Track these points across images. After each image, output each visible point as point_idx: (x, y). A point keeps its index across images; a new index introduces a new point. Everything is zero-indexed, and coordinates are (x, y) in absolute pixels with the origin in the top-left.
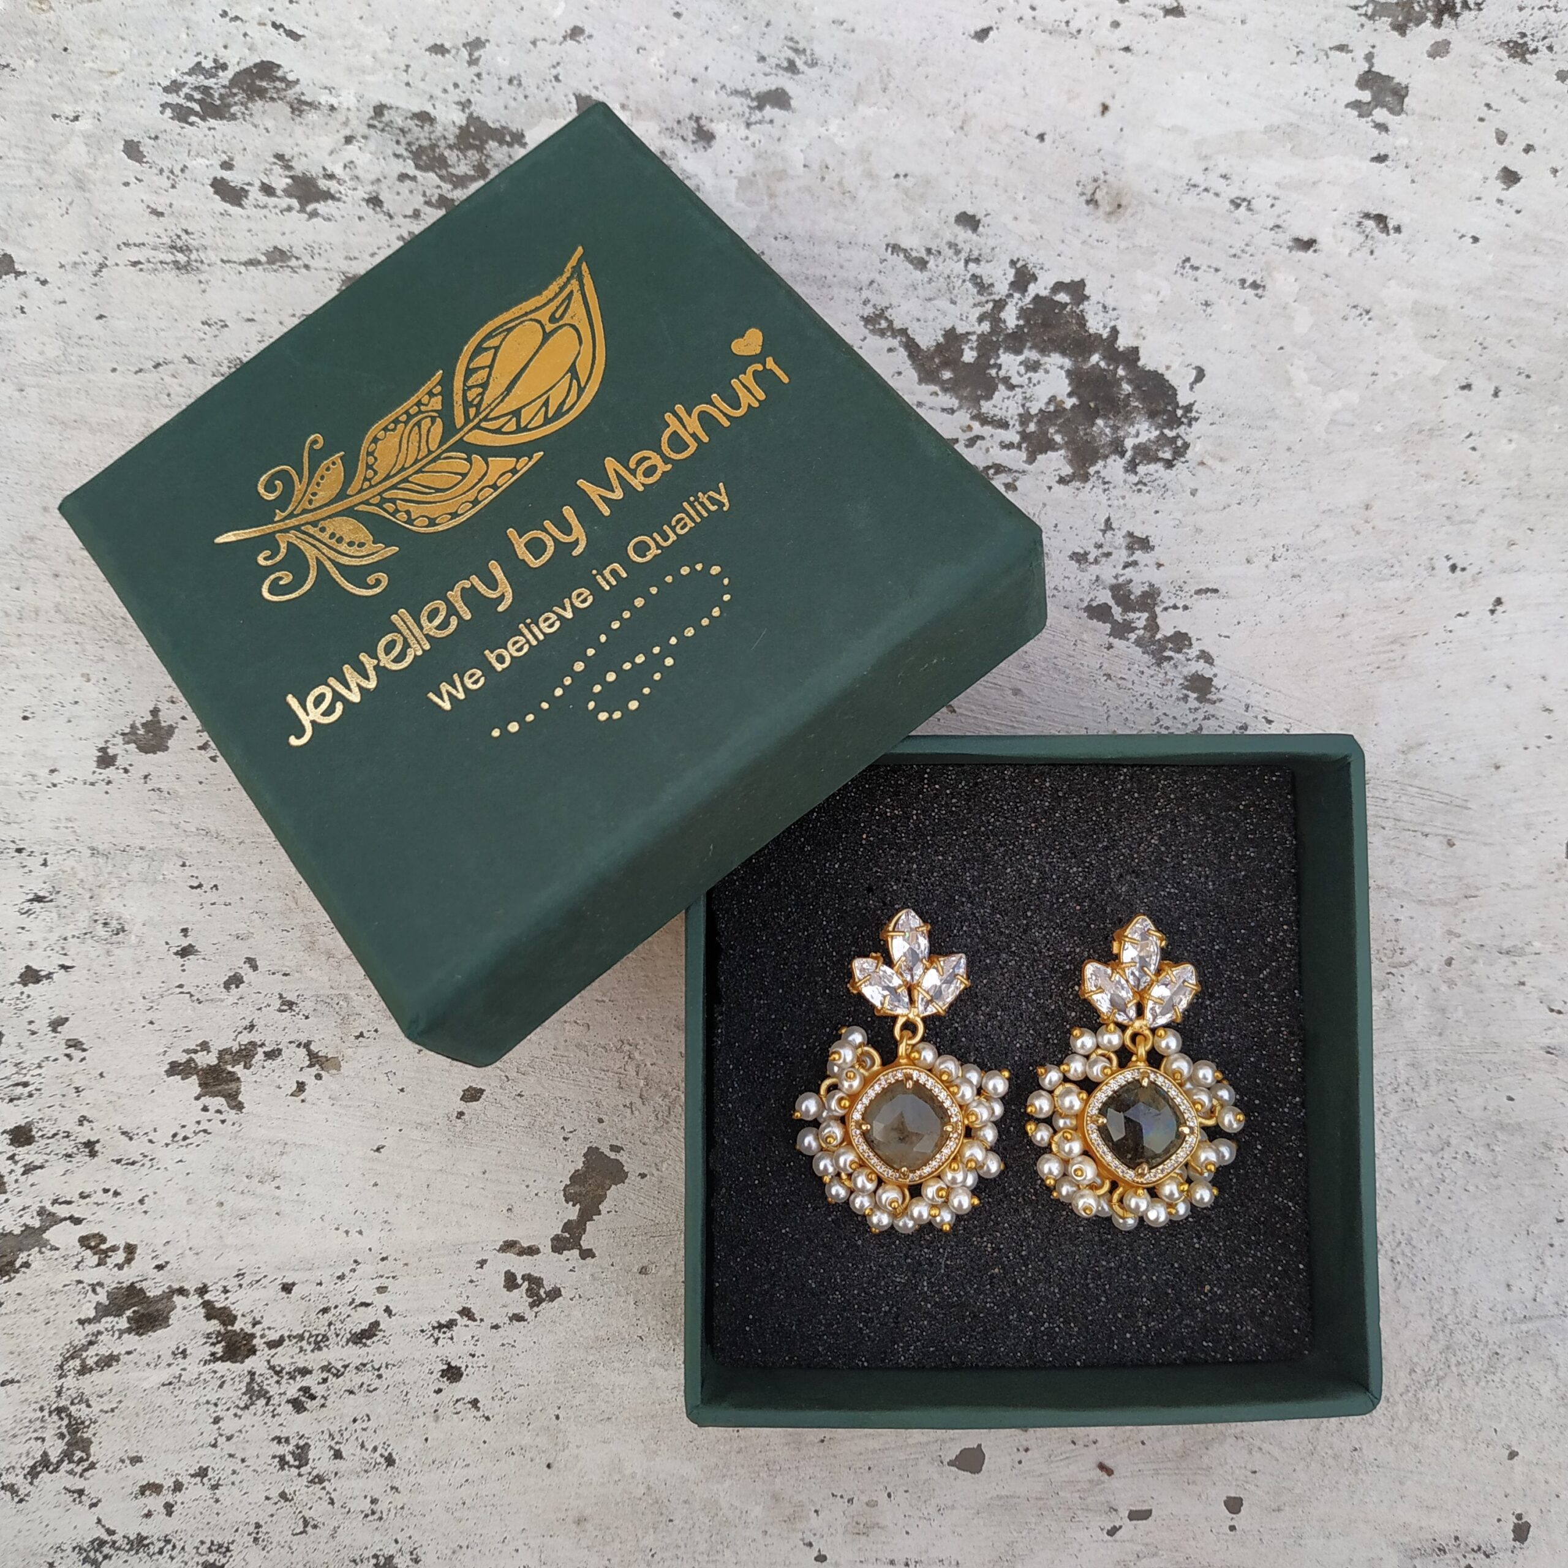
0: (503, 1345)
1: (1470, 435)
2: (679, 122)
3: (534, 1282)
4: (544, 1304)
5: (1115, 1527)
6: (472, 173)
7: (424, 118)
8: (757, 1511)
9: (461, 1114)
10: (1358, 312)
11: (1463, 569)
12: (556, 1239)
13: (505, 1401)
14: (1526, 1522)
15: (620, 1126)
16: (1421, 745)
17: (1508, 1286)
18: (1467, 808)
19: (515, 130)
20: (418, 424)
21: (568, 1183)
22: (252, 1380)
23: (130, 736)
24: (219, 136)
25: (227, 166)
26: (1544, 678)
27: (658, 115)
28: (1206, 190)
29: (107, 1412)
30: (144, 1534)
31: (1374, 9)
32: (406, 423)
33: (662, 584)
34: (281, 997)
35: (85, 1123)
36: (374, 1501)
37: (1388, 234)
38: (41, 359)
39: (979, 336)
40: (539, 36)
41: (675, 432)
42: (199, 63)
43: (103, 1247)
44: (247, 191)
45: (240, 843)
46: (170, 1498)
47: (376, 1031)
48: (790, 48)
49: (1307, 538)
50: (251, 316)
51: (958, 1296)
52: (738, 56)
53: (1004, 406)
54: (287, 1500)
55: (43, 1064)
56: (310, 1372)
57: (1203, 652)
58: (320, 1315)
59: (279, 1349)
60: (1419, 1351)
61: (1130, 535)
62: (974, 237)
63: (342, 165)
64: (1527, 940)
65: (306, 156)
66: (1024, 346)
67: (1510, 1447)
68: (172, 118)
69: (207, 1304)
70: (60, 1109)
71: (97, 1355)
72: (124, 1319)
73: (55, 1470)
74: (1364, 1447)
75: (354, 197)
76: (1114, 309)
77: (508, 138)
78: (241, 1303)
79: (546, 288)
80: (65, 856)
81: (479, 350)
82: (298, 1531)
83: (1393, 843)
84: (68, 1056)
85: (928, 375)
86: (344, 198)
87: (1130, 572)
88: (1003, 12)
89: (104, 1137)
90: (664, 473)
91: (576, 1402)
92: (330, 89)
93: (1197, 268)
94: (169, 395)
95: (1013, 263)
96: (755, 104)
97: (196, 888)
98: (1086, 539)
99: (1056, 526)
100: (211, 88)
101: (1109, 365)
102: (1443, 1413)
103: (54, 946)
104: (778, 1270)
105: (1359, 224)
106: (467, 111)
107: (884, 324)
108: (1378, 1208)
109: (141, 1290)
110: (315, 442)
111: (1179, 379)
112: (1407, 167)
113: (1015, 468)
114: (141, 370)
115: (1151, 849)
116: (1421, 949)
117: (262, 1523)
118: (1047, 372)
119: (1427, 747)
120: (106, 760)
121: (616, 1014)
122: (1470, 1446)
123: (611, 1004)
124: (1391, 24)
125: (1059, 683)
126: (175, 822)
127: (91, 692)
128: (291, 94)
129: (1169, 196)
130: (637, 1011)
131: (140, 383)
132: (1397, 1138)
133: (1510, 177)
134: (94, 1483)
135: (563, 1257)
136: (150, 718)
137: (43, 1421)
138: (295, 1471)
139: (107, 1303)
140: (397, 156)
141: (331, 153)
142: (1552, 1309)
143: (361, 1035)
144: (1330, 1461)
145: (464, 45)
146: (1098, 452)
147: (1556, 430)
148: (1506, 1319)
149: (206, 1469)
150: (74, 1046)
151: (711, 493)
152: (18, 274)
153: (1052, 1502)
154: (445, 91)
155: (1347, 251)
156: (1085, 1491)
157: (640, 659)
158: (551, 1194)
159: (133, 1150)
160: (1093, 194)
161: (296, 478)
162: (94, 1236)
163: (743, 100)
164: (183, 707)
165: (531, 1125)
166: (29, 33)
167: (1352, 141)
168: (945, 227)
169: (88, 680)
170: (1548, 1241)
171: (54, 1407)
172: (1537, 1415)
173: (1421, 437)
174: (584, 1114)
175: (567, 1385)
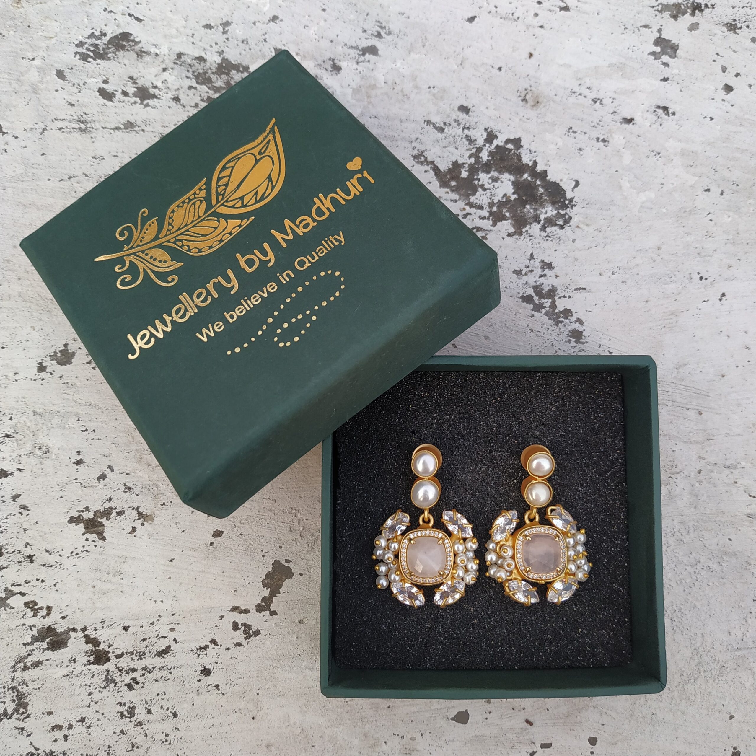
0: (231, 658)
1: (709, 214)
2: (324, 61)
3: (247, 627)
4: (252, 638)
5: (534, 751)
6: (224, 86)
7: (201, 59)
8: (356, 742)
9: (212, 544)
10: (654, 154)
11: (706, 279)
12: (258, 606)
13: (232, 686)
14: (738, 751)
15: (290, 550)
16: (686, 365)
17: (729, 633)
18: (708, 396)
19: (245, 65)
20: (194, 204)
21: (264, 578)
22: (108, 674)
23: (53, 357)
24: (102, 68)
25: (106, 82)
26: (745, 332)
27: (314, 58)
28: (580, 94)
29: (36, 689)
30: (54, 751)
31: (662, 8)
32: (188, 203)
33: (310, 281)
34: (125, 485)
35: (28, 546)
36: (167, 735)
37: (669, 116)
38: (14, 174)
39: (469, 165)
40: (257, 20)
41: (319, 207)
42: (93, 33)
43: (36, 607)
44: (115, 94)
45: (106, 410)
46: (66, 732)
47: (171, 502)
48: (379, 26)
49: (630, 264)
50: (115, 154)
51: (457, 634)
52: (353, 30)
53: (481, 198)
54: (124, 734)
55: (8, 517)
56: (136, 670)
57: (578, 318)
58: (142, 642)
59: (121, 659)
60: (685, 665)
61: (543, 261)
62: (467, 117)
63: (161, 81)
64: (738, 461)
65: (143, 77)
66: (491, 170)
67: (730, 713)
68: (79, 59)
69: (86, 636)
70: (16, 539)
71: (32, 661)
72: (46, 643)
73: (10, 718)
74: (658, 713)
75: (166, 97)
76: (535, 152)
77: (241, 69)
78: (103, 635)
79: (257, 138)
80: (21, 415)
81: (224, 168)
82: (129, 749)
83: (672, 413)
84: (20, 513)
85: (444, 184)
86: (162, 97)
87: (542, 280)
88: (482, 9)
89: (37, 554)
90: (313, 226)
91: (267, 687)
92: (155, 46)
93: (575, 132)
94: (75, 192)
95: (486, 130)
96: (361, 53)
97: (85, 431)
98: (521, 264)
99: (506, 257)
100: (99, 45)
101: (532, 179)
102: (697, 696)
103: (15, 460)
104: (367, 620)
105: (655, 111)
106: (222, 56)
107: (423, 159)
108: (664, 593)
109: (54, 629)
110: (144, 212)
111: (567, 186)
112: (678, 84)
113: (486, 229)
114: (62, 180)
115: (552, 413)
116: (686, 465)
117: (111, 745)
118: (502, 182)
119: (689, 366)
120: (41, 368)
121: (289, 494)
122: (710, 713)
123: (286, 489)
124: (670, 15)
125: (507, 333)
126: (74, 399)
127: (35, 335)
128: (137, 48)
129: (562, 97)
130: (299, 493)
131: (62, 186)
132: (674, 559)
133: (728, 89)
134: (29, 725)
135: (261, 615)
136: (63, 348)
137: (4, 693)
138: (129, 720)
139: (37, 635)
140: (187, 77)
141: (156, 76)
142: (751, 644)
143: (164, 504)
144: (641, 720)
145: (221, 25)
146: (527, 221)
147: (751, 211)
148: (728, 649)
149: (84, 718)
150: (24, 508)
151: (336, 236)
152: (4, 133)
153: (502, 739)
154: (211, 46)
155: (649, 124)
156: (519, 733)
157: (300, 317)
158: (256, 583)
159: (51, 559)
160: (525, 96)
161: (134, 229)
162: (32, 602)
163: (355, 51)
164: (79, 343)
165: (246, 549)
166: (12, 19)
167: (652, 72)
168: (452, 112)
169: (34, 330)
170: (750, 610)
171: (10, 687)
172: (744, 697)
173: (684, 215)
174: (273, 544)
175: (263, 678)
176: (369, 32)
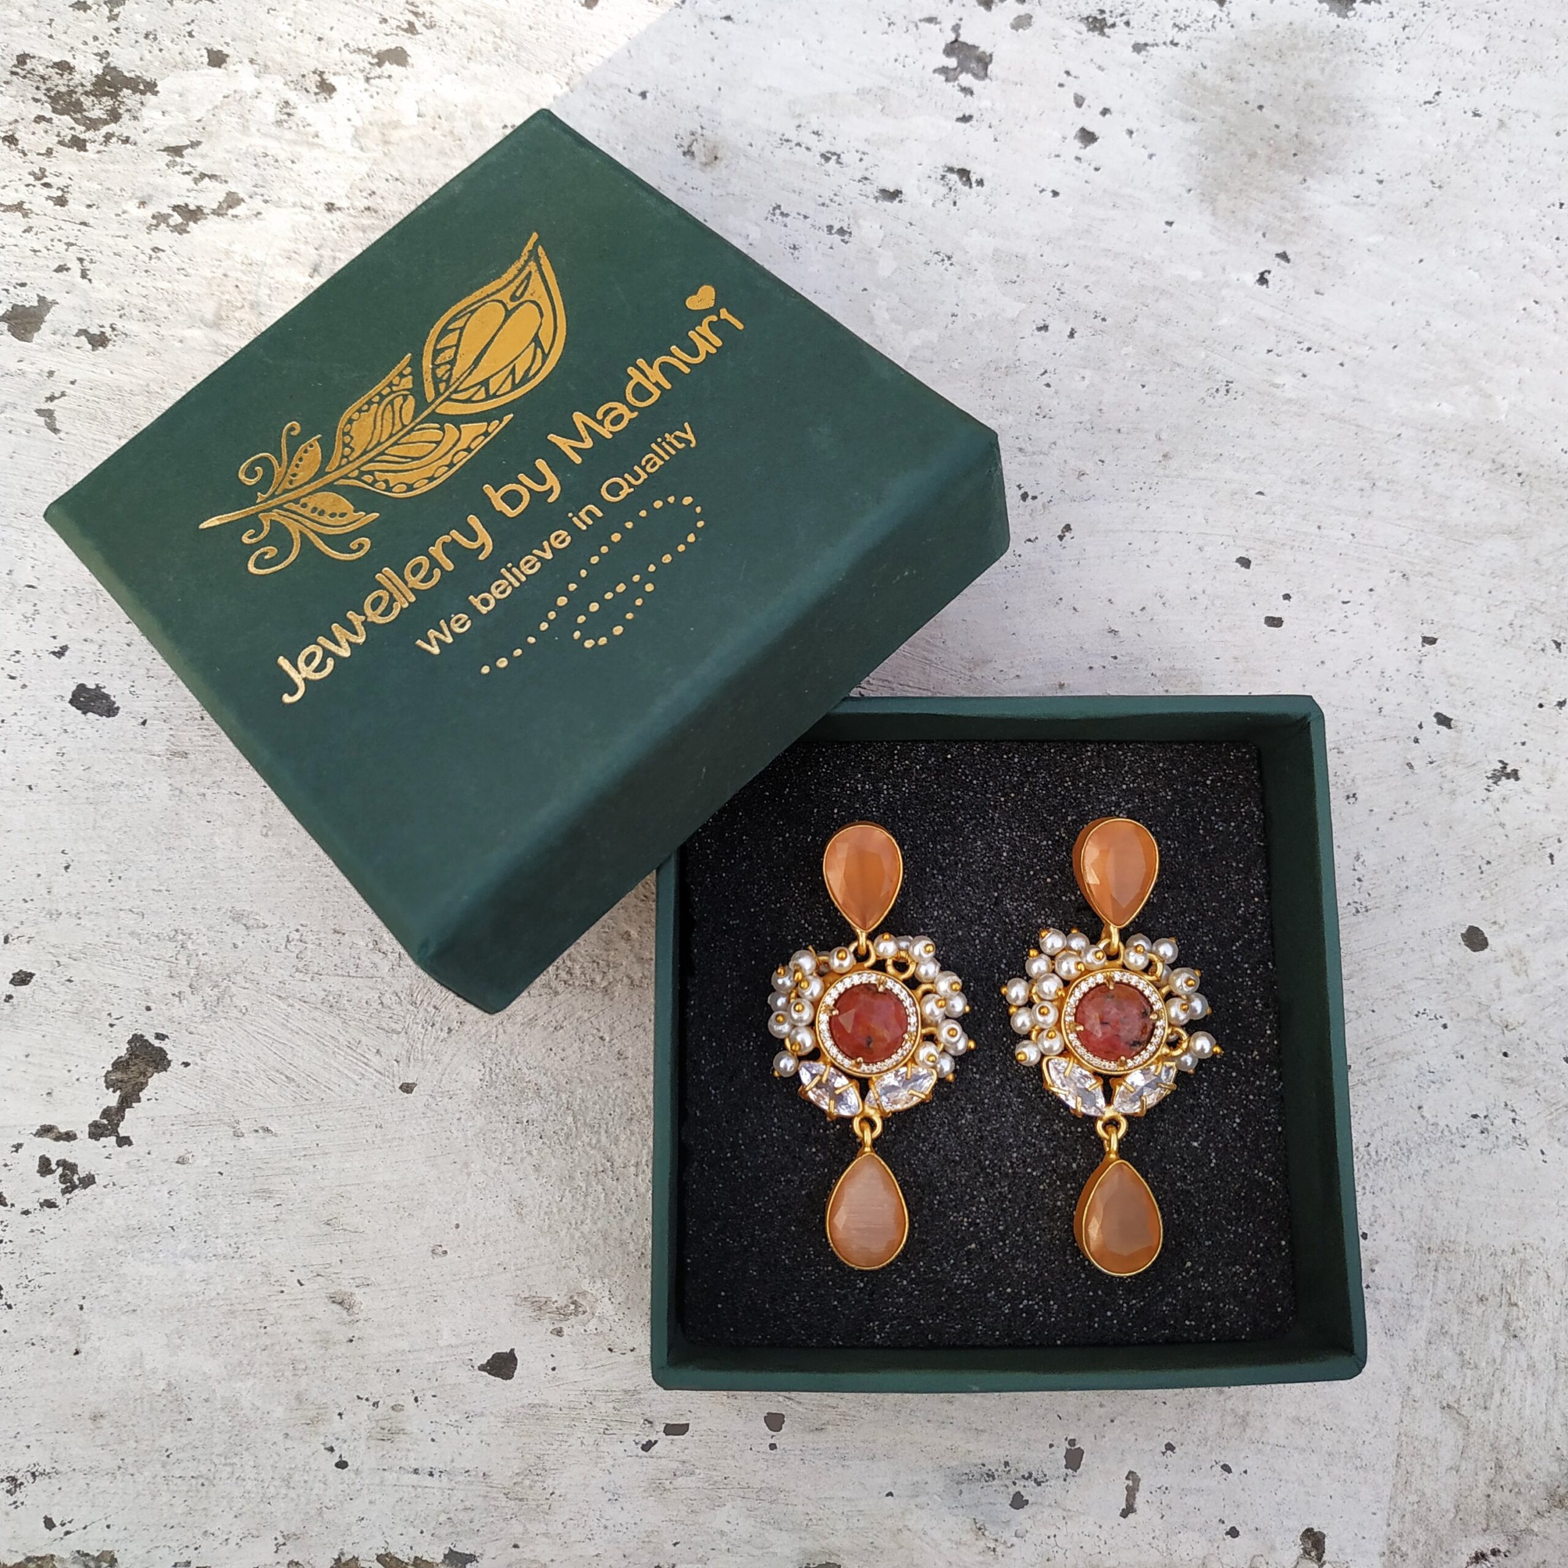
0: (32, 1231)
1: (1046, 372)
2: (303, 76)
3: (68, 1167)
4: (76, 1191)
5: (650, 1441)
6: (106, 117)
7: (64, 67)
8: (279, 1412)
9: (9, 997)
10: (940, 258)
11: (1034, 498)
12: (94, 1125)
13: (30, 1289)
14: (1079, 1449)
15: (168, 1014)
21: (110, 1069)
26: (1110, 600)
27: (283, 70)
28: (798, 144)
37: (971, 187)
48: (412, 12)
52: (362, 18)
77: (141, 87)
91: (102, 1292)
93: (787, 215)
96: (376, 60)
105: (943, 177)
106: (105, 61)
112: (990, 127)
119: (993, 665)
121: (173, 902)
123: (169, 892)
129: (763, 149)
133: (1087, 137)
135: (99, 1144)
140: (36, 100)
147: (1129, 369)
153: (585, 1413)
154: (85, 43)
155: (931, 202)
156: (619, 1402)
158: (92, 1079)
160: (690, 146)
163: (365, 57)
165: (78, 1011)
167: (939, 104)
173: (997, 374)
174: (133, 1001)
175: (94, 1274)
176: (393, 23)
